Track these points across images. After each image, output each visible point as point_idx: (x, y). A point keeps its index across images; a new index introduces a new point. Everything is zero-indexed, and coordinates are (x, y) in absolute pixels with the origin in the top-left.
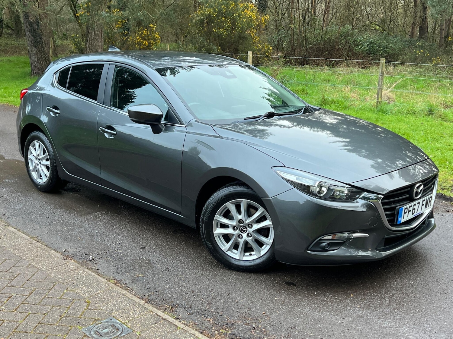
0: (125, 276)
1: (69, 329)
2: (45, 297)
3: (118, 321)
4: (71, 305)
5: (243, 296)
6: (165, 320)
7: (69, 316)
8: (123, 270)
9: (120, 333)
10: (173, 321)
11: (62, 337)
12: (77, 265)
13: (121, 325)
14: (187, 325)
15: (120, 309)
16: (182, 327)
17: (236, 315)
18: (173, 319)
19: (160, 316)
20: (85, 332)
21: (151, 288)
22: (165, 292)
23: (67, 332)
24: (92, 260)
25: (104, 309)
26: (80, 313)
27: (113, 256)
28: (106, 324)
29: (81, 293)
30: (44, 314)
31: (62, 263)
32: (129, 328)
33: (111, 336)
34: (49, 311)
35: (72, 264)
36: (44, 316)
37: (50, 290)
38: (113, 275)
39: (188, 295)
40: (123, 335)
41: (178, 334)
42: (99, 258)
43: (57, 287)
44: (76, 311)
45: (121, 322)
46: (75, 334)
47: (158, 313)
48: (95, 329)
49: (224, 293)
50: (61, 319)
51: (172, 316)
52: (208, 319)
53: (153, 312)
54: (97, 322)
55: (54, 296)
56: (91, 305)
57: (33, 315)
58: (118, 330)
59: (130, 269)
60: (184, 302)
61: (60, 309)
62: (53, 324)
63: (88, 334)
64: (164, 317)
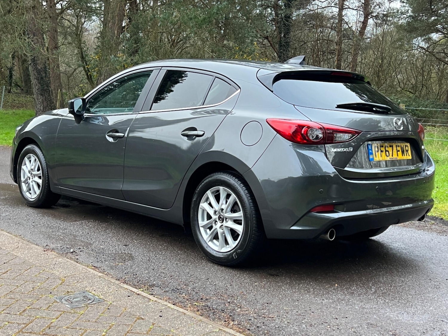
0: (104, 264)
1: (41, 297)
2: (20, 275)
3: (90, 294)
4: (45, 281)
5: (222, 281)
6: (138, 295)
7: (42, 289)
8: (103, 260)
9: (91, 302)
10: (147, 296)
11: (32, 302)
12: (57, 255)
13: (93, 296)
14: (160, 299)
15: (94, 286)
16: (154, 300)
17: (212, 293)
18: (146, 294)
19: (134, 292)
20: (56, 299)
21: (129, 273)
22: (143, 276)
23: (37, 299)
24: (72, 252)
25: (78, 285)
26: (54, 287)
27: (94, 250)
28: (79, 295)
29: (57, 274)
30: (17, 286)
31: (42, 253)
32: (101, 298)
33: (82, 303)
34: (22, 285)
35: (52, 255)
36: (16, 287)
37: (26, 270)
38: (92, 263)
39: (166, 278)
40: (94, 303)
41: (150, 305)
42: (80, 251)
43: (33, 269)
44: (50, 286)
45: (94, 294)
46: (46, 301)
47: (132, 290)
48: (66, 298)
49: (203, 278)
50: (33, 290)
51: (147, 293)
52: (183, 295)
53: (127, 289)
54: (69, 294)
55: (29, 274)
56: (65, 282)
57: (6, 286)
58: (90, 299)
59: (110, 259)
60: (160, 282)
61: (33, 284)
62: (25, 293)
63: (58, 301)
64: (138, 293)
